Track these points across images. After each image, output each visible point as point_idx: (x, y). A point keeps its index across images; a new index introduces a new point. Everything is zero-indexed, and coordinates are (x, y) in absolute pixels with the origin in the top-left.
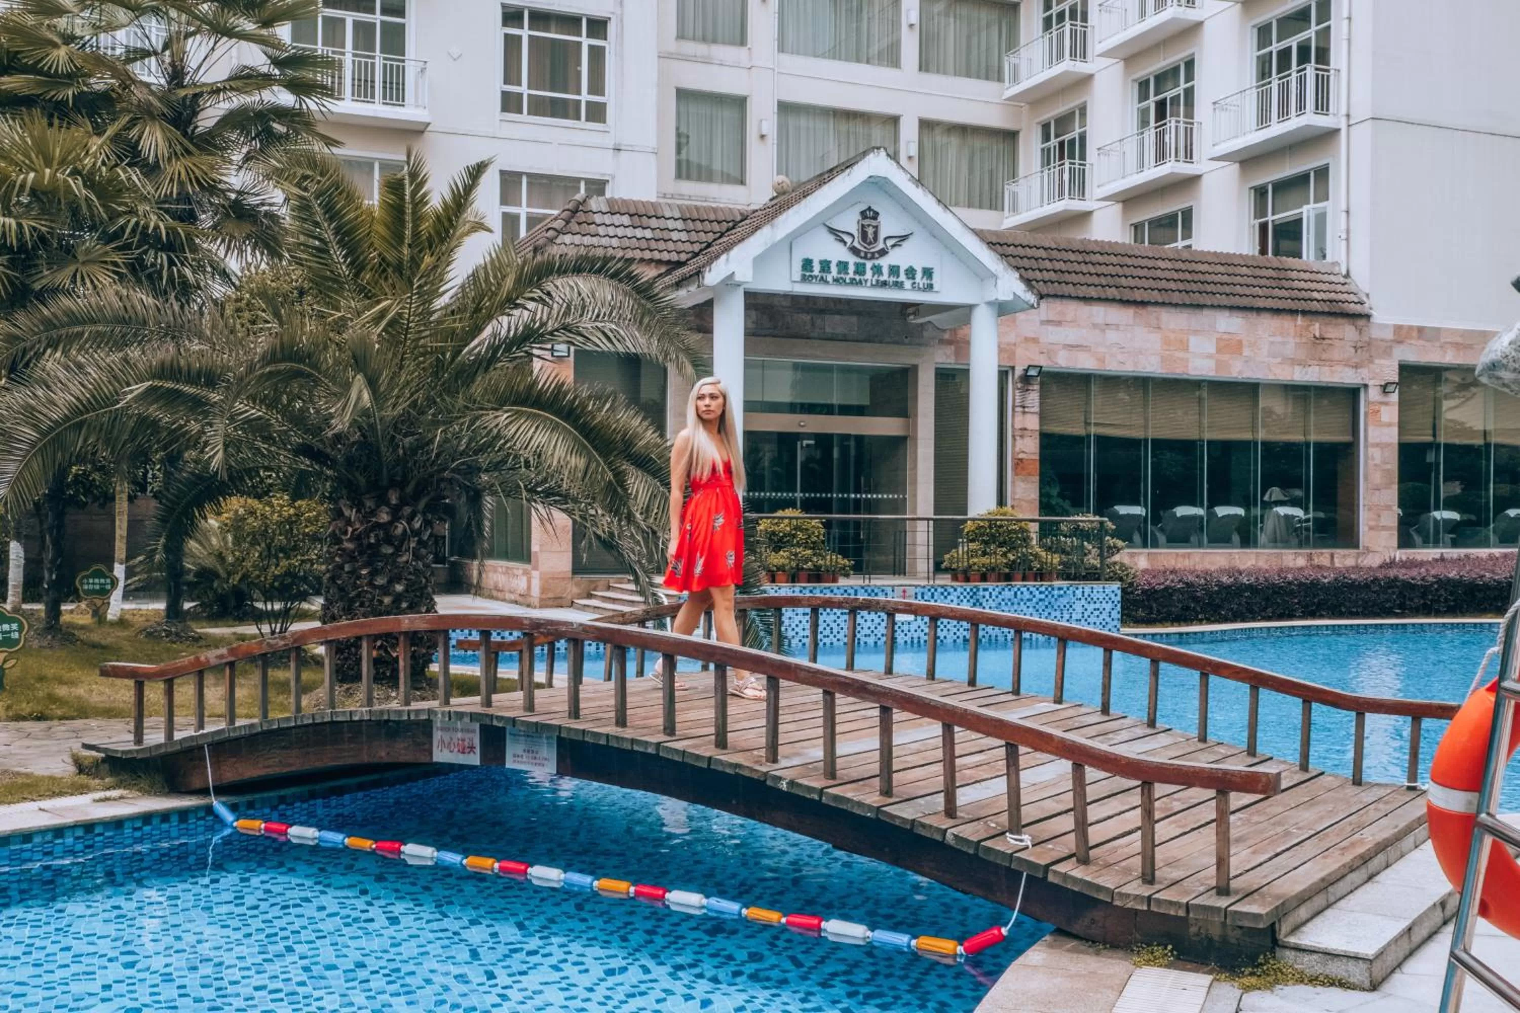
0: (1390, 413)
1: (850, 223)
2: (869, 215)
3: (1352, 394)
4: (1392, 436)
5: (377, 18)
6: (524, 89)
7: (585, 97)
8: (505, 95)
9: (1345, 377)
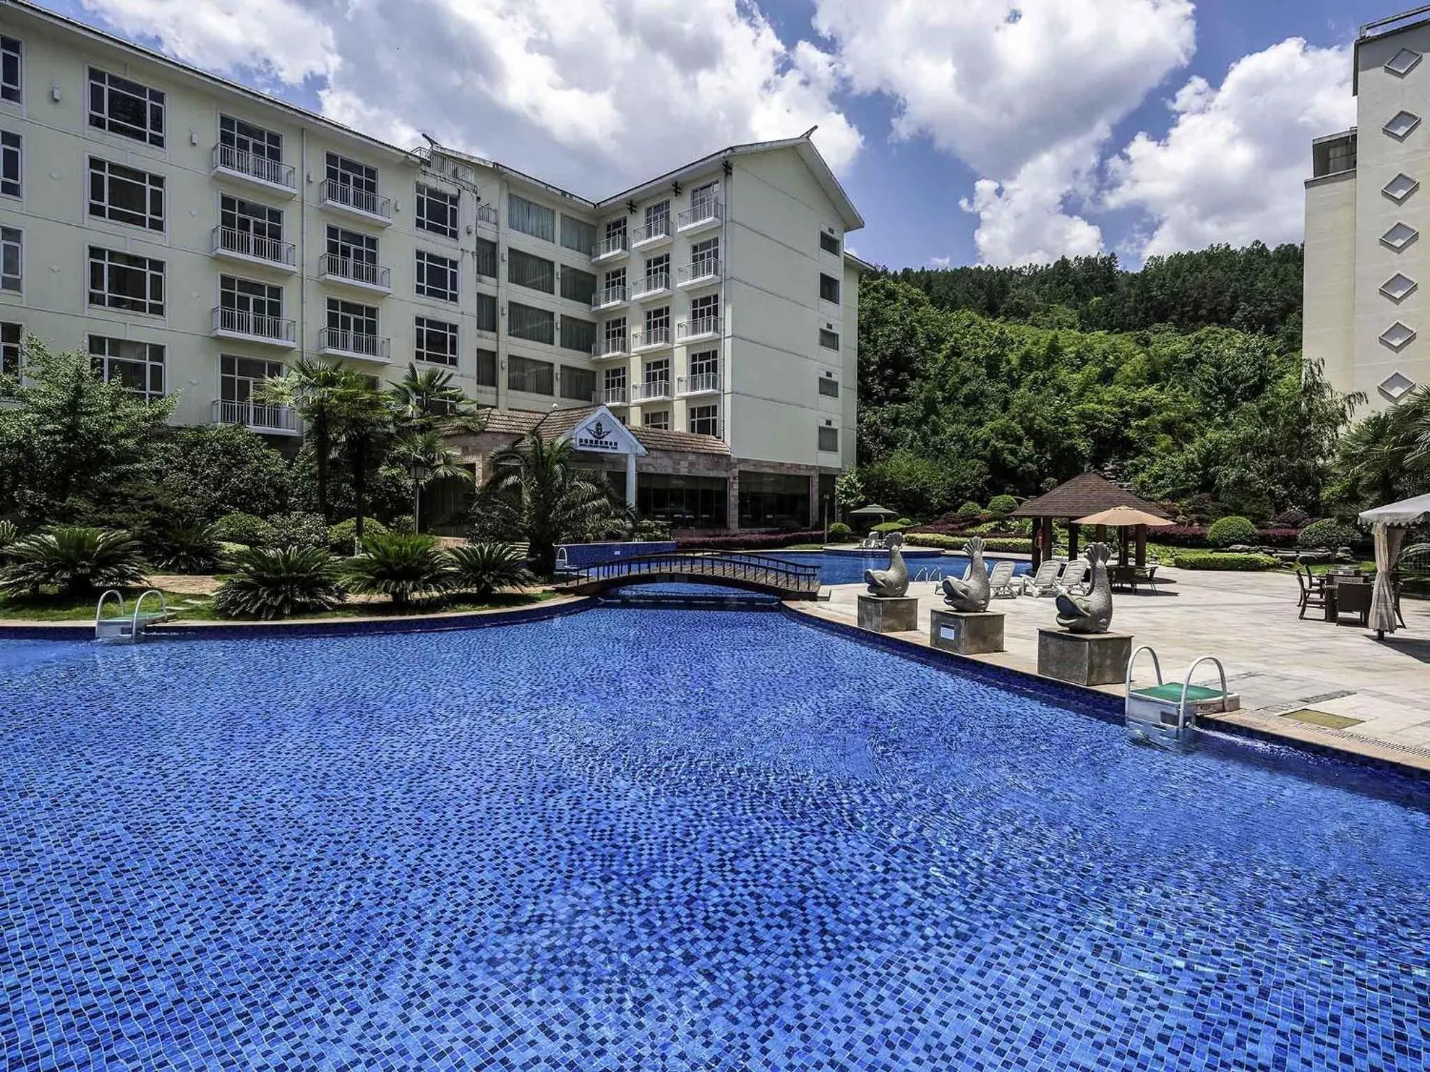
0: (736, 486)
1: (593, 427)
2: (599, 424)
3: (725, 480)
4: (736, 493)
5: (365, 318)
6: (424, 350)
7: (448, 355)
8: (417, 353)
9: (723, 474)
